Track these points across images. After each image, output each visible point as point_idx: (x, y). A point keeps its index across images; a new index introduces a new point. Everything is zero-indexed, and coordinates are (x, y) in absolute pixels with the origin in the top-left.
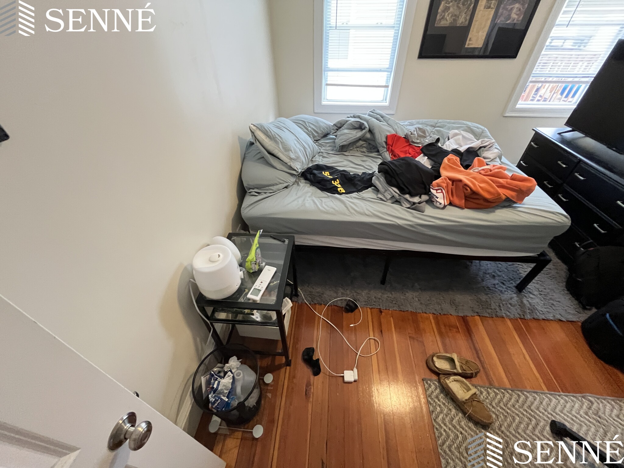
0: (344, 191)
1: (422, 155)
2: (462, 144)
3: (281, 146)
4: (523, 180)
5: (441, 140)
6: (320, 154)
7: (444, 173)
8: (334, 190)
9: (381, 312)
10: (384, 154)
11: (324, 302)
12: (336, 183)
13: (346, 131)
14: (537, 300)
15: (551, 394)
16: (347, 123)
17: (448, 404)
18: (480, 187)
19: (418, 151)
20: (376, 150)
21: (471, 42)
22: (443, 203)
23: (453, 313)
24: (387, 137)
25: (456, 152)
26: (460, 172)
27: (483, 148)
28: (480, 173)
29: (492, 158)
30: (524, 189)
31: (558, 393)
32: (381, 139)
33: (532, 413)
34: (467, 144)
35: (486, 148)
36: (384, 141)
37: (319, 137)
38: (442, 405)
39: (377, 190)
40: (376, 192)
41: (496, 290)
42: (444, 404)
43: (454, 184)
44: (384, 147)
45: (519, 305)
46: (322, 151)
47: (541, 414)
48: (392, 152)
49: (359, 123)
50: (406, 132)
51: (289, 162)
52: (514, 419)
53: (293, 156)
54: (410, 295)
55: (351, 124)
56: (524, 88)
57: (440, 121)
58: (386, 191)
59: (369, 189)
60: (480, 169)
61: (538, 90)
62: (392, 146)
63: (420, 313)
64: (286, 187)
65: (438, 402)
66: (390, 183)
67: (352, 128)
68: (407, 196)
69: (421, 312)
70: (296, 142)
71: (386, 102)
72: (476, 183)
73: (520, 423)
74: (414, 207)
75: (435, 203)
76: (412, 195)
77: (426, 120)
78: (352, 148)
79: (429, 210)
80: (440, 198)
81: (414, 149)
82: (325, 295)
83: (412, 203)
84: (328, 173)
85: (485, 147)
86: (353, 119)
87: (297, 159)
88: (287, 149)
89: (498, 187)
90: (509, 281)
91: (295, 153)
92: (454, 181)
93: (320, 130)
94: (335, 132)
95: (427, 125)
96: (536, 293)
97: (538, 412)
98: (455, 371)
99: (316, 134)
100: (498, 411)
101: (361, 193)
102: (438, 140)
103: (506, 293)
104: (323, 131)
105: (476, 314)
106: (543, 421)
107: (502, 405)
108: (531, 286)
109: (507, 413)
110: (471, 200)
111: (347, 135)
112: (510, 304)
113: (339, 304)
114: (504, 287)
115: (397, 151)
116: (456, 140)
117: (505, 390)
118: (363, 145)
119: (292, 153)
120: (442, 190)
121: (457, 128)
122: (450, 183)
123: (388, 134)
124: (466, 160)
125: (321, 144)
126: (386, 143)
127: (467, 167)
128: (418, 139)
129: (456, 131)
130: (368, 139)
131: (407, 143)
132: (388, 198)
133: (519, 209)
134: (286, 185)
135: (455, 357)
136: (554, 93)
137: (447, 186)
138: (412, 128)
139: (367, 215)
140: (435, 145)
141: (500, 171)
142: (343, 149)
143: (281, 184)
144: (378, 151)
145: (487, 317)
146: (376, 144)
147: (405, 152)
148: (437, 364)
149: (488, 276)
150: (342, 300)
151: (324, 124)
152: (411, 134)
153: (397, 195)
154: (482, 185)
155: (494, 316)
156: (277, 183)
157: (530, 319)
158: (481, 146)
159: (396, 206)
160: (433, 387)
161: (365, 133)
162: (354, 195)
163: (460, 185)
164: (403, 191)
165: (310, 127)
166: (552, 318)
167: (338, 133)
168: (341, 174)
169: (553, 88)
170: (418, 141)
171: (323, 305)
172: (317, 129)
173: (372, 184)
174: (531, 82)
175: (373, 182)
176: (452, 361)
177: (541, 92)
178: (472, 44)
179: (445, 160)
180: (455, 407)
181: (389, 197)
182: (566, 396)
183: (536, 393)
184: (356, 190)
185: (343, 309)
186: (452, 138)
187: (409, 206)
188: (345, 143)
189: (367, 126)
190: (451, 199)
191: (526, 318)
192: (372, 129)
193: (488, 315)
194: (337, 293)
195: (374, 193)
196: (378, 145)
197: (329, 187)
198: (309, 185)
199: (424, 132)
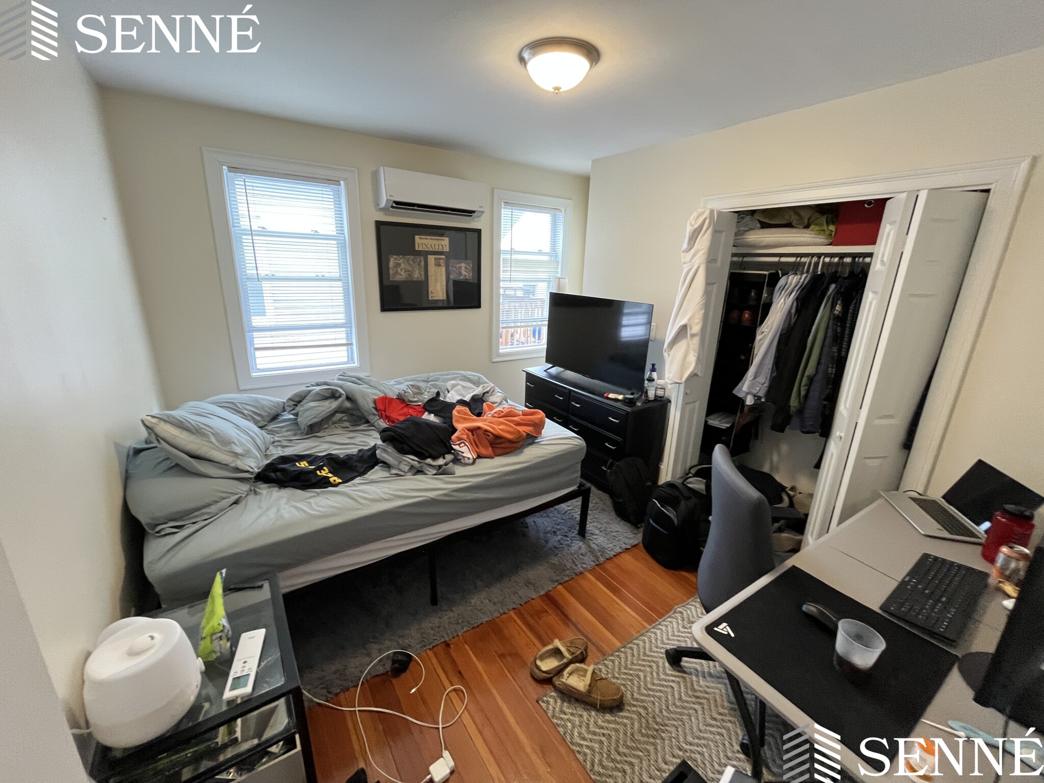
0: (340, 481)
1: (426, 413)
2: (465, 395)
3: (213, 440)
4: (532, 414)
5: (442, 394)
6: (276, 444)
7: (459, 426)
8: (326, 483)
9: (448, 645)
10: (378, 423)
11: (352, 682)
12: (325, 472)
13: (312, 404)
14: (602, 538)
15: (654, 628)
16: (312, 393)
17: (576, 710)
18: (500, 429)
19: (420, 410)
20: (363, 421)
21: (433, 295)
22: (471, 457)
23: (534, 595)
24: (375, 402)
25: (462, 402)
26: (474, 421)
27: (486, 394)
28: (494, 417)
29: (499, 402)
30: (537, 421)
31: (657, 623)
32: (367, 404)
33: (650, 659)
34: (470, 393)
35: (489, 394)
36: (373, 407)
37: (265, 421)
38: (571, 717)
39: (387, 466)
40: (387, 469)
41: (563, 546)
42: (572, 714)
43: (475, 434)
44: (374, 414)
45: (590, 552)
46: (277, 439)
47: (656, 654)
48: (388, 418)
49: (330, 391)
50: (397, 392)
51: (234, 461)
52: (639, 677)
53: (239, 450)
54: (475, 600)
55: (319, 394)
56: (499, 336)
57: (431, 374)
58: (400, 462)
59: (376, 467)
60: (492, 412)
61: (512, 335)
62: (385, 411)
63: (498, 617)
64: (236, 502)
65: (566, 717)
66: (403, 452)
67: (320, 398)
68: (429, 461)
69: (499, 615)
70: (237, 431)
71: (354, 363)
72: (495, 426)
73: (645, 677)
74: (441, 471)
75: (462, 461)
76: (434, 458)
77: (414, 376)
78: (326, 426)
79: (459, 470)
80: (467, 452)
81: (415, 409)
82: (350, 670)
83: (438, 468)
84: (305, 462)
85: (487, 392)
86: (318, 388)
87: (247, 454)
88: (225, 442)
89: (516, 425)
90: (570, 531)
91: (241, 445)
92: (473, 430)
93: (265, 411)
94: (293, 410)
95: (418, 381)
96: (597, 532)
97: (652, 654)
98: (565, 661)
99: (258, 418)
100: (623, 679)
101: (366, 476)
102: (438, 394)
103: (573, 544)
104: (270, 411)
105: (557, 583)
106: (660, 660)
107: (623, 670)
108: (589, 527)
109: (631, 675)
110: (497, 446)
111: (318, 408)
112: (582, 554)
113: (381, 670)
114: (568, 539)
115: (394, 415)
116: (456, 391)
117: (618, 652)
118: (341, 418)
119: (237, 445)
120: (464, 443)
121: (453, 379)
122: (470, 433)
123: (376, 397)
124: (475, 409)
125: (271, 431)
126: (376, 409)
127: (479, 415)
128: (414, 398)
129: (453, 382)
130: (348, 409)
131: (403, 404)
132: (406, 471)
133: (542, 443)
134: (234, 498)
135: (557, 643)
136: (528, 337)
137: (468, 437)
138: (403, 387)
139: (387, 500)
140: (436, 400)
141: (511, 411)
142: (314, 429)
143: (224, 498)
144: (367, 422)
145: (568, 581)
146: (362, 413)
147: (405, 414)
148: (544, 668)
149: (549, 535)
150: (380, 660)
151: (269, 402)
152: (405, 393)
153: (416, 463)
154: (502, 427)
155: (574, 576)
156: (216, 499)
157: (605, 561)
158: (484, 391)
159: (419, 477)
160: (551, 701)
161: (342, 402)
162: (357, 480)
163: (480, 432)
164: (422, 456)
165: (247, 410)
166: (620, 551)
167: (299, 409)
168: (327, 459)
169: (524, 332)
170: (416, 399)
171: (352, 689)
172: (259, 410)
173: (378, 459)
174: (503, 328)
175: (378, 456)
176: (557, 652)
177: (517, 337)
178: (435, 297)
179: (455, 412)
180: (584, 709)
181: (407, 468)
182: (664, 621)
183: (642, 635)
184: (357, 474)
185: (389, 673)
186: (451, 390)
187: (435, 472)
188: (316, 420)
189: (344, 393)
190: (478, 451)
191: (601, 562)
192: (350, 396)
193: (567, 579)
194: (368, 655)
195: (384, 471)
196: (366, 414)
197: (314, 480)
198: (276, 489)
199: (418, 388)
